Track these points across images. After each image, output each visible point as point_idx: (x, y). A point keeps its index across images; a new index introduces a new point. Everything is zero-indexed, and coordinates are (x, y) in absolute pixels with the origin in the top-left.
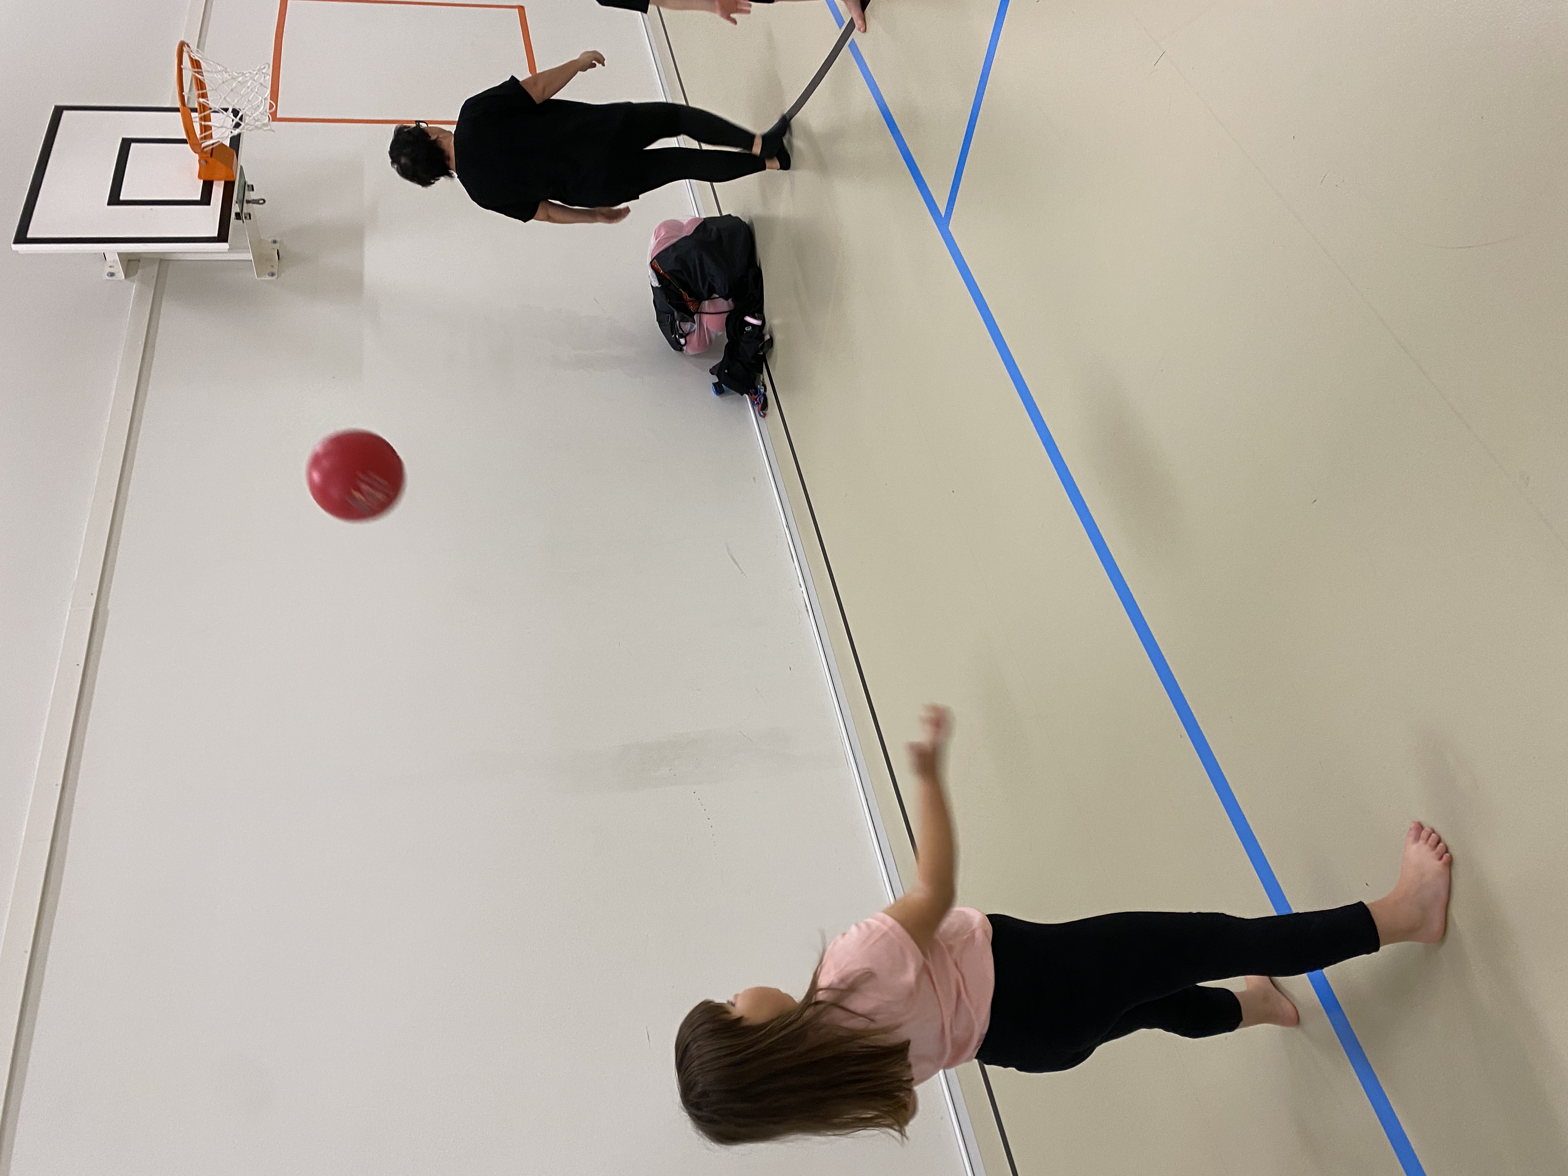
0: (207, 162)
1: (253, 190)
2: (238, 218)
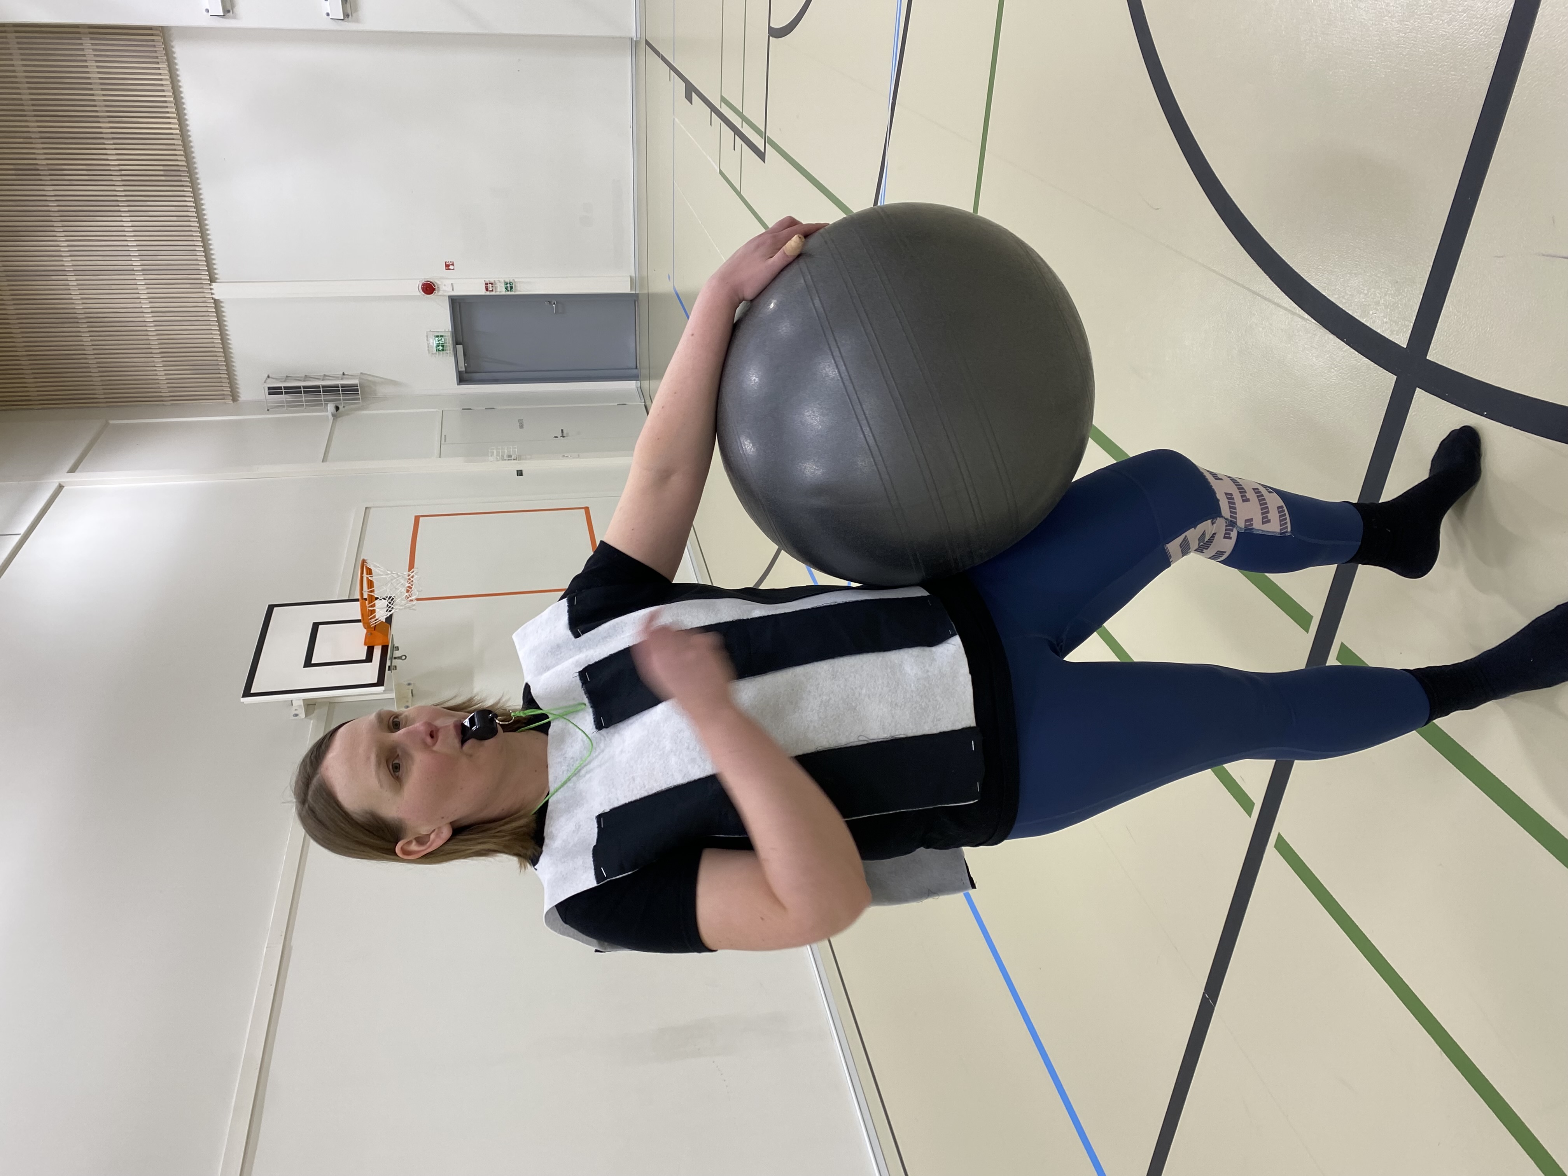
0: (371, 634)
1: (398, 650)
2: (389, 669)
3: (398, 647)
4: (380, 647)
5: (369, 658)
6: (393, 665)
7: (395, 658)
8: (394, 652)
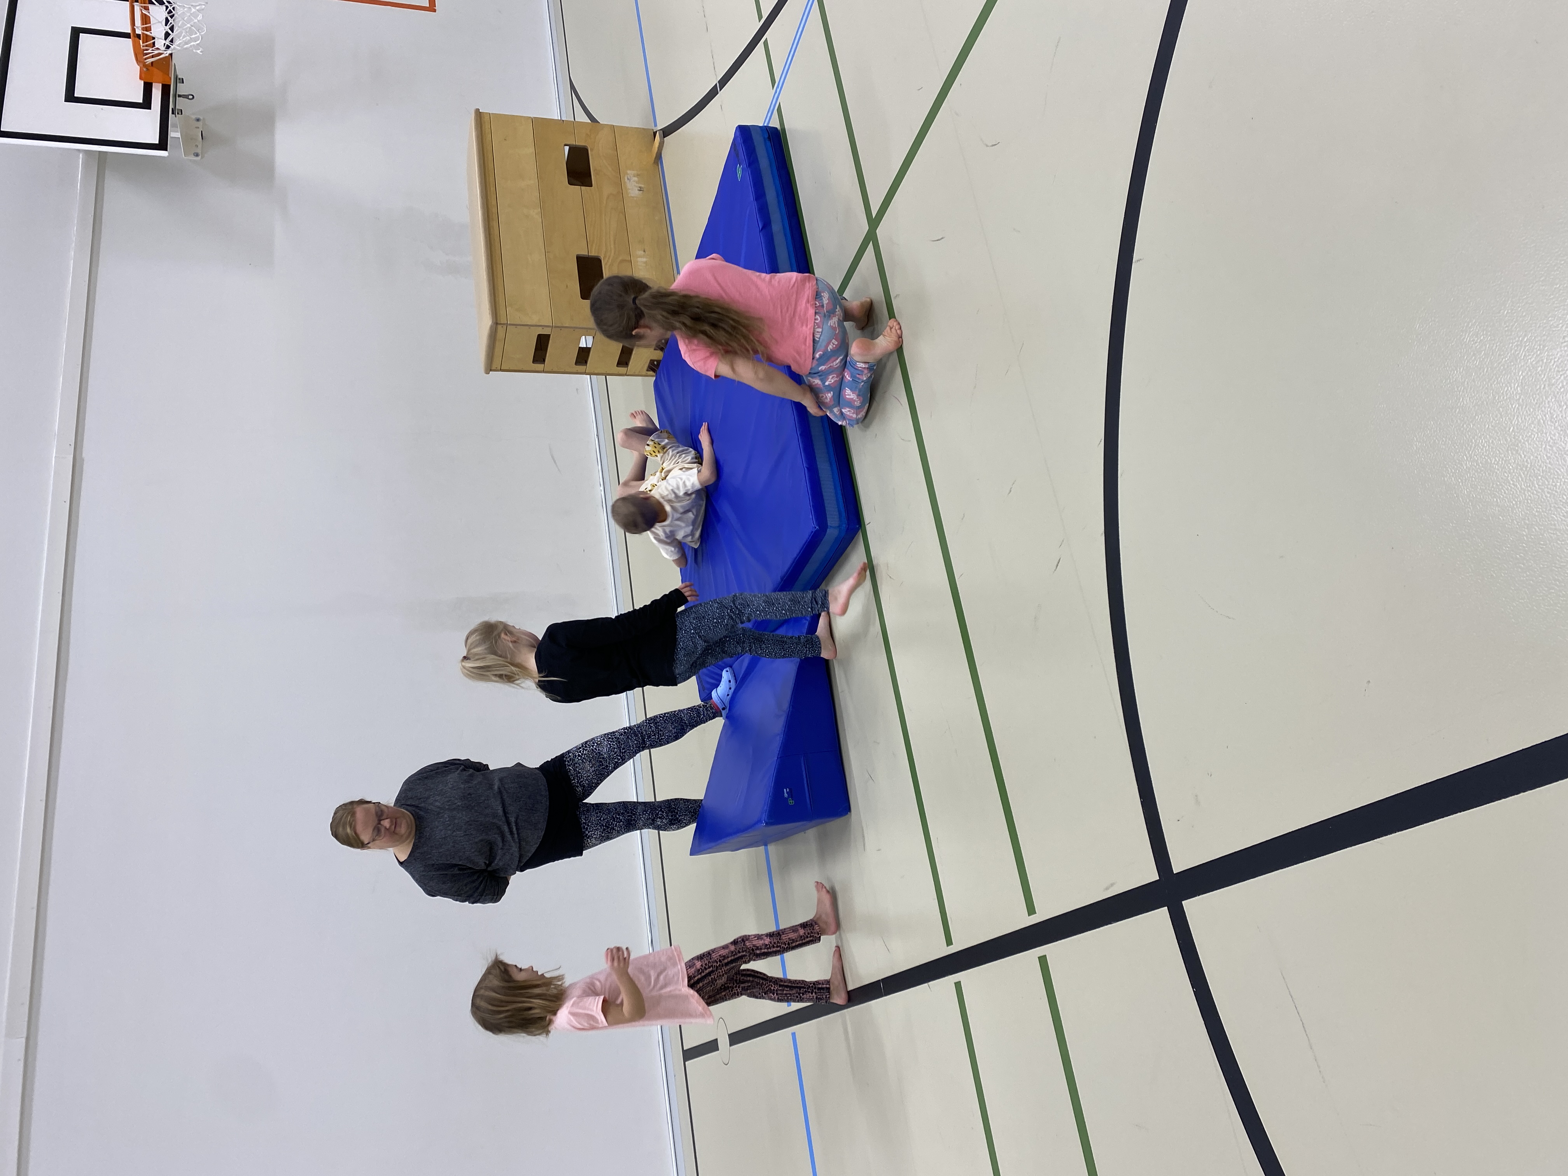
0: (148, 71)
1: (183, 83)
2: (173, 113)
3: (183, 79)
4: (161, 85)
5: (146, 104)
6: (177, 107)
7: (180, 96)
8: (178, 84)
